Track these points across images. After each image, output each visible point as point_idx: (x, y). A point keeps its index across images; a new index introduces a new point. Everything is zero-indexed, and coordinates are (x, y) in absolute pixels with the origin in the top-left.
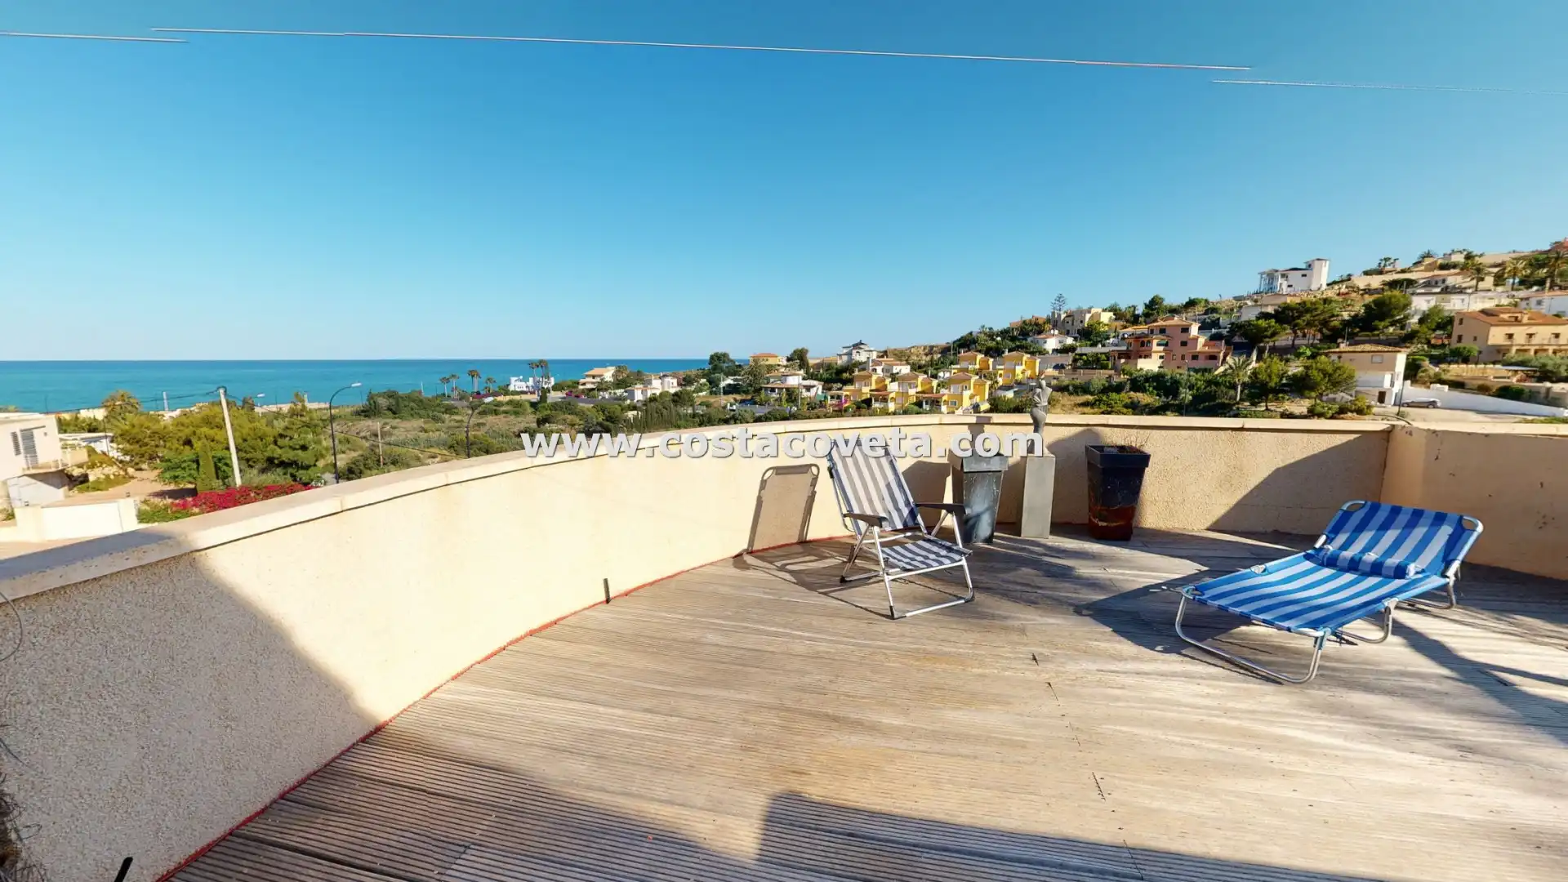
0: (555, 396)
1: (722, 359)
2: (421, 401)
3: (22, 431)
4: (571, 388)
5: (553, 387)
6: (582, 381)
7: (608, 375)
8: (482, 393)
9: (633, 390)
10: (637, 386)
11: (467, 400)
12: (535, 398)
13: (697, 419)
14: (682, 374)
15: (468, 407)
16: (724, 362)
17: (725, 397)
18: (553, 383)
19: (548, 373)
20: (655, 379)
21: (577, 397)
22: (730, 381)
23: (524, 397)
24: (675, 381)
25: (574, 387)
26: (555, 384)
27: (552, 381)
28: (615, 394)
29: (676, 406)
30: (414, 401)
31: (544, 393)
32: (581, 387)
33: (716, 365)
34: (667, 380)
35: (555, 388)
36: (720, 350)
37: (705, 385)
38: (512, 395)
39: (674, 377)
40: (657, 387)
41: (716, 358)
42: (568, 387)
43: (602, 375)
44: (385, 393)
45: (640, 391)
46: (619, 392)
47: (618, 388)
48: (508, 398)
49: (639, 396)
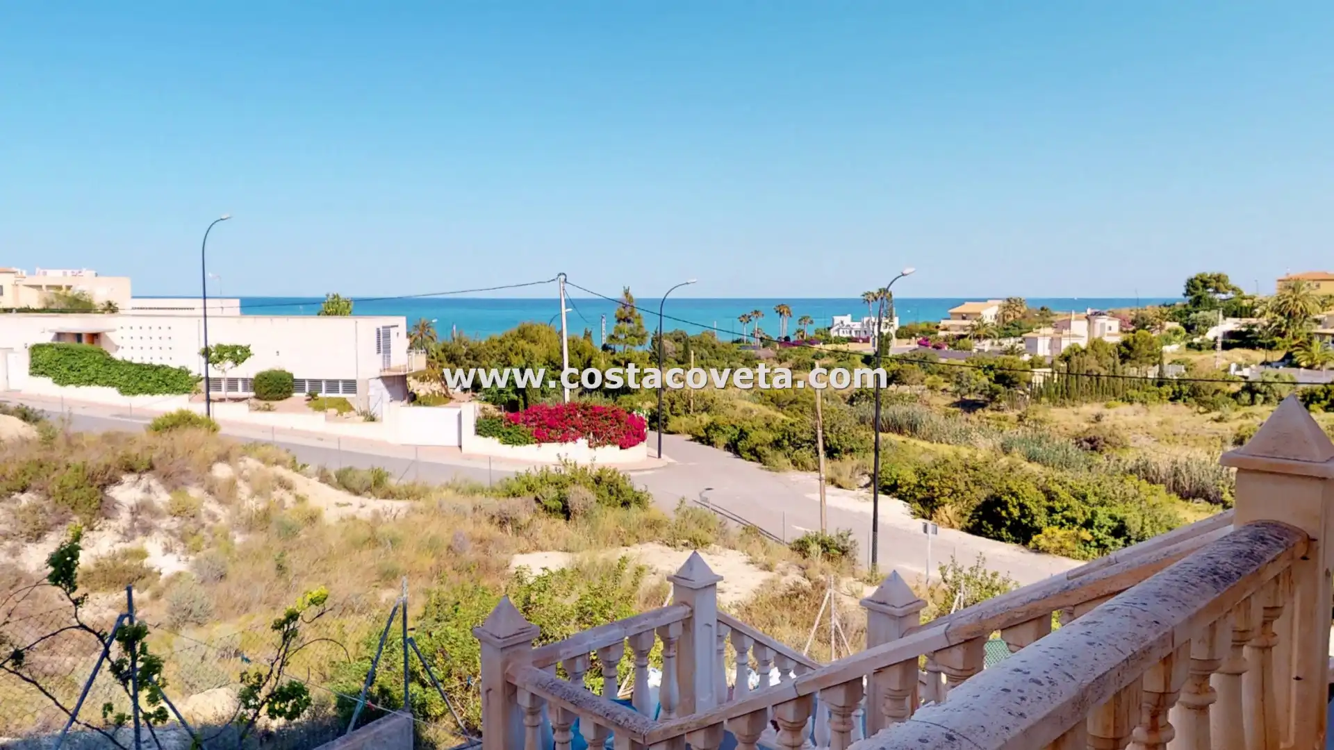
0: (898, 347)
1: (1214, 284)
2: (714, 347)
3: (384, 327)
4: (927, 336)
5: (897, 332)
6: (944, 323)
7: (990, 313)
8: (793, 339)
9: (1036, 339)
10: (1042, 331)
11: (774, 348)
12: (869, 349)
13: (1167, 389)
14: (1129, 313)
15: (774, 358)
16: (1217, 291)
17: (1226, 353)
18: (896, 327)
19: (891, 309)
20: (1077, 319)
21: (937, 347)
22: (1231, 324)
23: (853, 347)
24: (1115, 324)
25: (931, 333)
26: (901, 327)
27: (896, 322)
28: (1000, 344)
29: (1123, 363)
30: (706, 347)
31: (884, 341)
32: (941, 334)
33: (1200, 297)
34: (1100, 321)
35: (899, 335)
36: (1210, 270)
37: (1177, 332)
38: (837, 343)
39: (1114, 316)
40: (1079, 333)
41: (1198, 283)
42: (923, 332)
43: (979, 314)
44: (671, 334)
45: (1047, 341)
46: (1008, 343)
47: (1008, 336)
48: (830, 347)
49: (1043, 349)
